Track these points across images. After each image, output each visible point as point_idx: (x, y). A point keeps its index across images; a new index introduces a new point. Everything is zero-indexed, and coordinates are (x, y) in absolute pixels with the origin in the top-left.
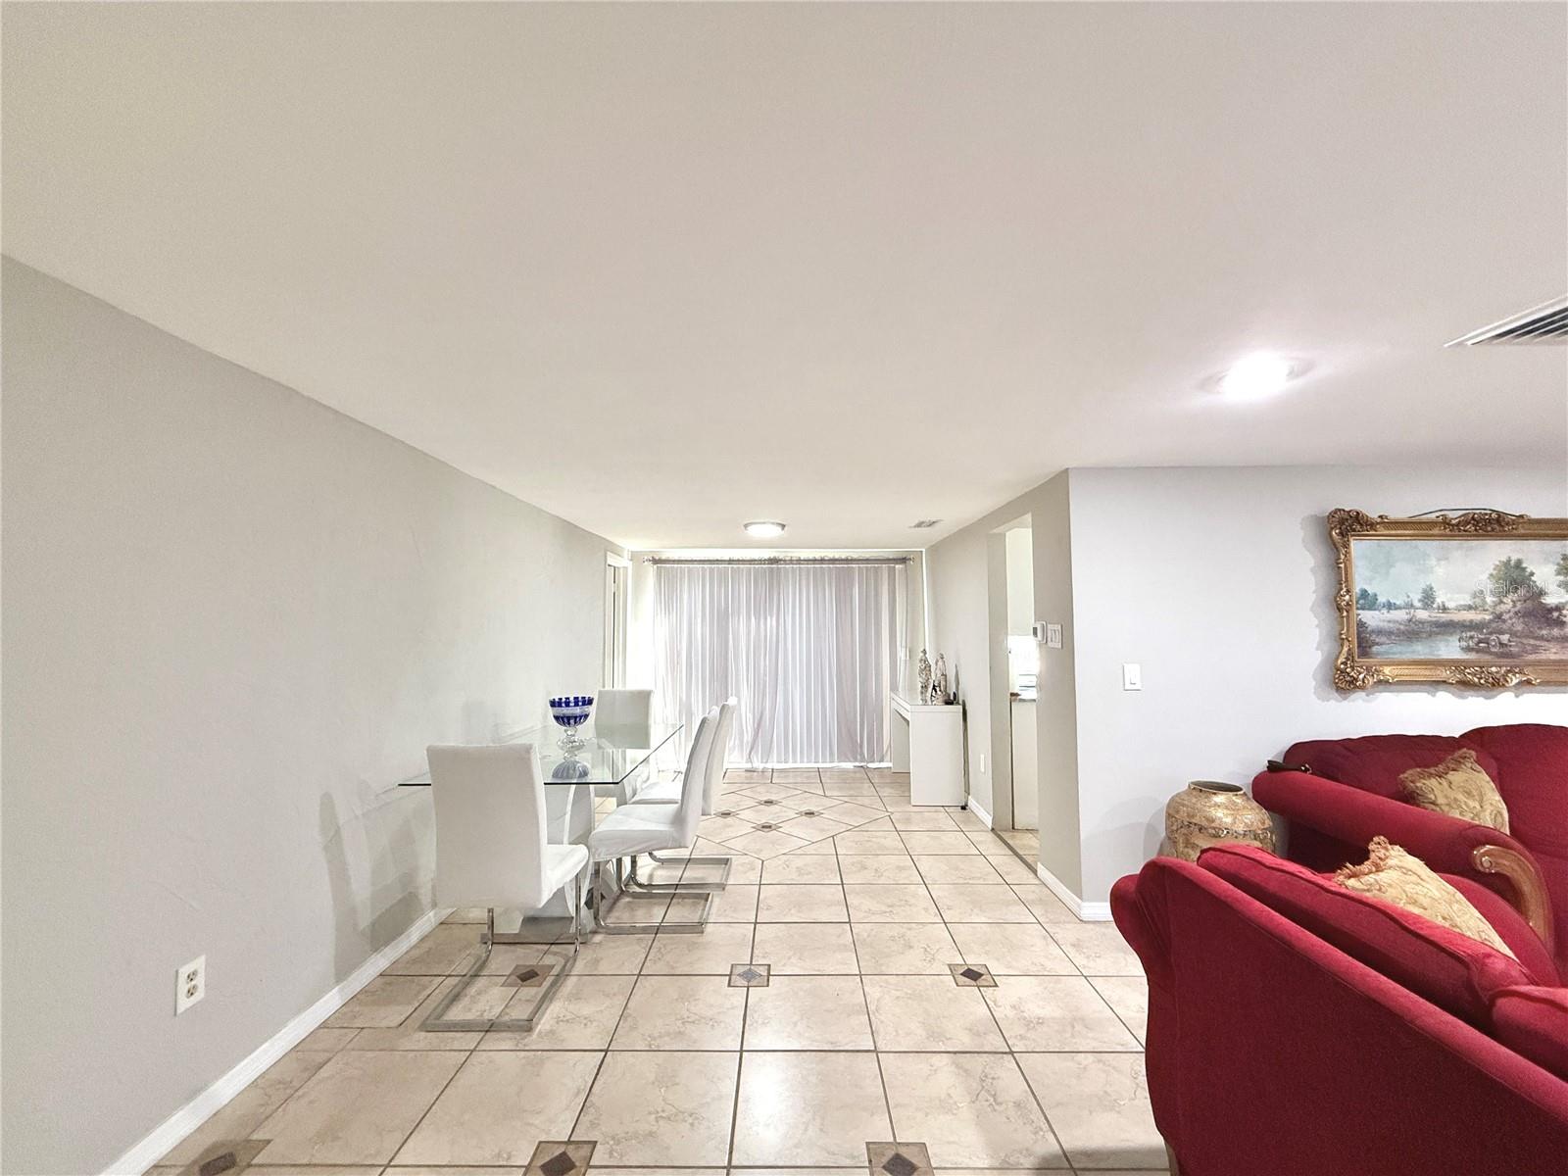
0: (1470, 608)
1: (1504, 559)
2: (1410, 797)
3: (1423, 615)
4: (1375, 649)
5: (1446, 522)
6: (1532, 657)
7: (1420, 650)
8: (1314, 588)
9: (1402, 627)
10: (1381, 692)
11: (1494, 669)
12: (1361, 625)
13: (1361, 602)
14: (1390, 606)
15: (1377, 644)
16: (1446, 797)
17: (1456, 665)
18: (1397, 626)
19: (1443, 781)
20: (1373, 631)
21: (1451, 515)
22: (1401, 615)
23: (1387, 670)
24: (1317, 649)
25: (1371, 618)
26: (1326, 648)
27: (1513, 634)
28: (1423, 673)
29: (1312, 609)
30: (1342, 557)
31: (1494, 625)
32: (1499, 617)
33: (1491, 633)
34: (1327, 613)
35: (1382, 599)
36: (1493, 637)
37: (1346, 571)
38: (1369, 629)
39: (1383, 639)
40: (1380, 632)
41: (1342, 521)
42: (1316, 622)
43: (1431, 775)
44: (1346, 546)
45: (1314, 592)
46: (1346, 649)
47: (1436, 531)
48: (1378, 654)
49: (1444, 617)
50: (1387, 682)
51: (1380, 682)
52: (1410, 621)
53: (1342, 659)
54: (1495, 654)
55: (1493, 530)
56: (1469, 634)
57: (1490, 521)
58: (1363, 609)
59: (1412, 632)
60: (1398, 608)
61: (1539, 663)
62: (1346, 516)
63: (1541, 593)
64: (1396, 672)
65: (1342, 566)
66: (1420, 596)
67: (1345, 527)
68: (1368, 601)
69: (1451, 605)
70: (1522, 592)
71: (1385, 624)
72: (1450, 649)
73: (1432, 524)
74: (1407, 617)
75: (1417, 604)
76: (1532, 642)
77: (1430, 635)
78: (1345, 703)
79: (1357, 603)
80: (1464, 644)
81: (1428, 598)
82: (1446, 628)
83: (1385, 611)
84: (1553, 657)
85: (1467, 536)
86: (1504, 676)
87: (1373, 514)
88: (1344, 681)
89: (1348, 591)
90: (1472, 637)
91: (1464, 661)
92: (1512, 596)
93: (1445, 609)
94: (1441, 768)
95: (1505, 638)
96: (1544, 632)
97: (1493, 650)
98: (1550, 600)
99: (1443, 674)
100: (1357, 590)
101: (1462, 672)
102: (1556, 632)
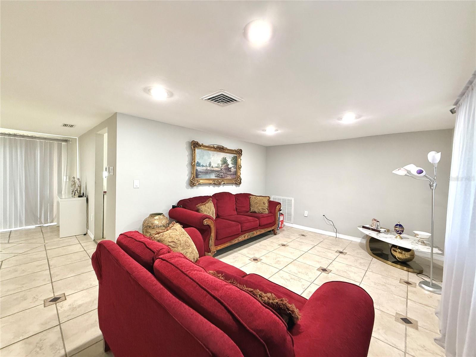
0: (217, 167)
1: (223, 157)
2: (198, 211)
3: (209, 168)
4: (199, 176)
5: (214, 147)
6: (226, 178)
7: (208, 177)
8: (187, 160)
9: (205, 171)
10: (199, 186)
11: (220, 181)
12: (197, 170)
13: (197, 164)
14: (203, 166)
15: (200, 175)
16: (204, 209)
17: (214, 180)
18: (204, 171)
19: (205, 206)
20: (199, 172)
21: (215, 146)
22: (205, 168)
23: (201, 181)
24: (187, 176)
25: (199, 169)
26: (189, 176)
27: (223, 173)
28: (207, 182)
29: (187, 166)
30: (194, 153)
31: (221, 171)
32: (221, 169)
33: (220, 173)
34: (190, 167)
35: (201, 164)
36: (220, 174)
37: (194, 156)
38: (198, 171)
39: (201, 174)
40: (200, 172)
41: (194, 144)
42: (187, 169)
43: (202, 205)
44: (195, 150)
45: (188, 161)
46: (193, 176)
47: (212, 149)
48: (200, 177)
49: (212, 169)
50: (200, 184)
51: (199, 184)
52: (206, 170)
53: (192, 178)
54: (220, 177)
55: (222, 150)
56: (216, 173)
57: (221, 148)
58: (197, 166)
59: (207, 172)
60: (204, 166)
61: (226, 179)
62: (195, 143)
63: (228, 165)
64: (203, 181)
65: (193, 155)
66: (208, 164)
67: (195, 145)
68: (199, 164)
69: (214, 166)
70: (225, 164)
71: (202, 170)
72: (213, 176)
73: (211, 147)
74: (206, 169)
75: (208, 166)
76: (226, 175)
77: (210, 173)
78: (192, 189)
79: (196, 165)
80: (215, 175)
81: (210, 164)
82: (213, 171)
83: (202, 167)
84: (229, 178)
85: (218, 151)
86: (221, 182)
87: (201, 144)
88: (192, 184)
89: (194, 162)
90: (217, 174)
91: (215, 179)
92: (224, 165)
93: (213, 167)
94: (205, 203)
95: (222, 174)
96: (228, 173)
97: (220, 176)
98: (230, 166)
99: (211, 182)
100: (196, 162)
101: (214, 181)
102: (230, 173)
